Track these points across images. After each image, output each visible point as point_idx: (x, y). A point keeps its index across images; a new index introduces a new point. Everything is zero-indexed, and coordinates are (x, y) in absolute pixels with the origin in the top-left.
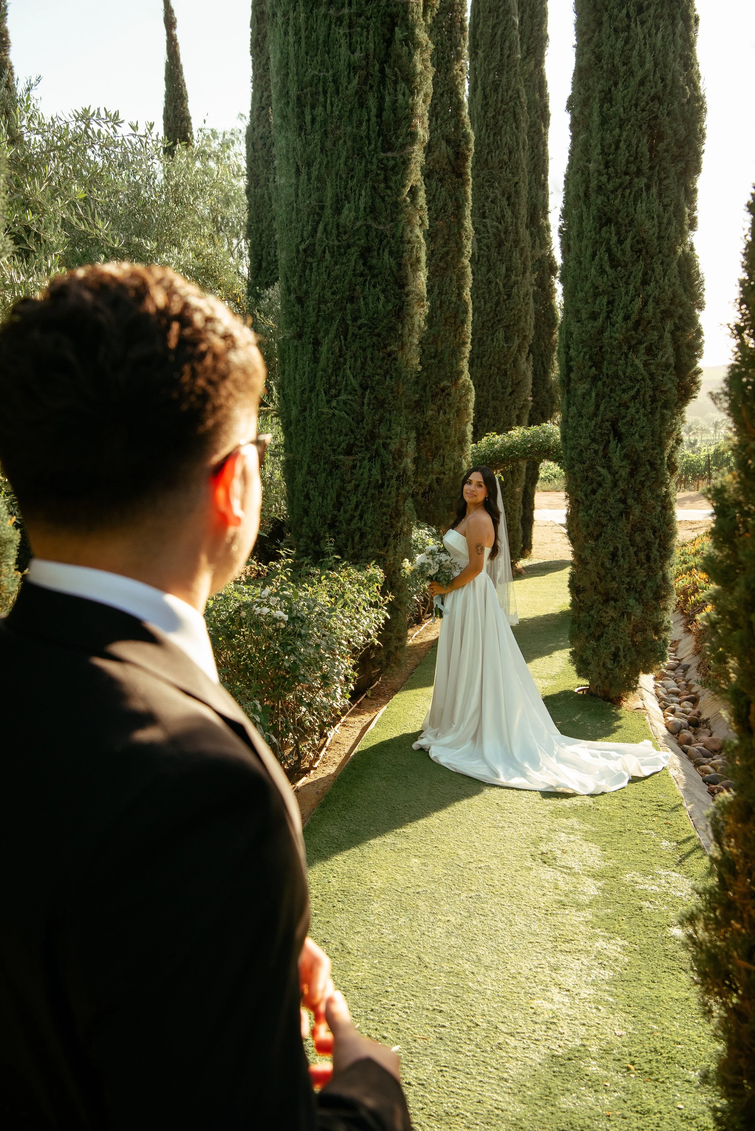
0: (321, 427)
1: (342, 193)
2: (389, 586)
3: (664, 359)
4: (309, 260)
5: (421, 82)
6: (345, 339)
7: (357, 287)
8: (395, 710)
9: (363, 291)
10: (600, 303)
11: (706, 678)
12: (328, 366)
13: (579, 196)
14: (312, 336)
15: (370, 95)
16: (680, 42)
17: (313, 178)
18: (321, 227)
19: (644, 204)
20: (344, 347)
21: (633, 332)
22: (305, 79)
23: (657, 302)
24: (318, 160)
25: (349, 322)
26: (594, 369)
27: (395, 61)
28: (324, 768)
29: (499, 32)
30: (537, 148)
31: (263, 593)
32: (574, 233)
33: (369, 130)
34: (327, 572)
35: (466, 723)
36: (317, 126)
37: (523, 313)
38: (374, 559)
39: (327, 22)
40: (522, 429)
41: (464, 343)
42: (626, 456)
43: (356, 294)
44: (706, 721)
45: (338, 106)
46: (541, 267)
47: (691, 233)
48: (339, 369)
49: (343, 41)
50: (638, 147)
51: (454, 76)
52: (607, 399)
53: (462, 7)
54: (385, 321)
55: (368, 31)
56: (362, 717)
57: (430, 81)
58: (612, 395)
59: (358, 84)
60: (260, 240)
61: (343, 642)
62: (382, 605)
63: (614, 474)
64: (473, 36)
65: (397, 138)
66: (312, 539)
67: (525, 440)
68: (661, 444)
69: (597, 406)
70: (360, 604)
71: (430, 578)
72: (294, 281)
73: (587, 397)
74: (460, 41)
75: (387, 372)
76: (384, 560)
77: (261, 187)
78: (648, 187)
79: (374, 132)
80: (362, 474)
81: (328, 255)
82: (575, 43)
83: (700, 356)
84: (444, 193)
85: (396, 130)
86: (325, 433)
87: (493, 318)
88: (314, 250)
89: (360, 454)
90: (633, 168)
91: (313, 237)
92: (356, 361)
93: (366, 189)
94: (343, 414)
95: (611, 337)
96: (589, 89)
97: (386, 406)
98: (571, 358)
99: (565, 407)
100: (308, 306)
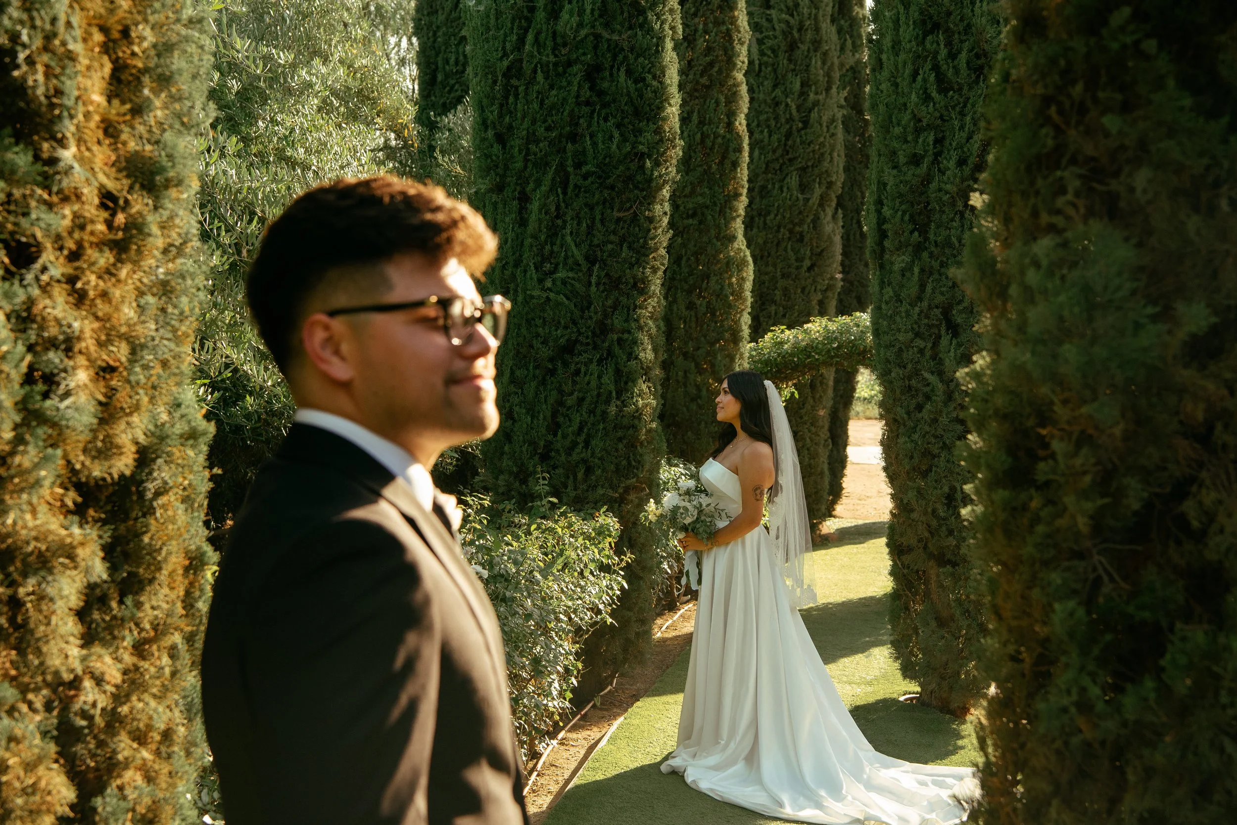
2: (626, 542)
4: (514, 82)
6: (565, 193)
7: (582, 121)
8: (636, 722)
9: (589, 125)
10: (924, 141)
12: (540, 231)
14: (518, 188)
18: (530, 37)
19: (985, 4)
20: (563, 205)
21: (971, 182)
25: (570, 169)
26: (916, 234)
32: (887, 43)
34: (539, 521)
35: (738, 738)
37: (827, 149)
38: (604, 504)
40: (824, 321)
41: (737, 195)
42: (965, 357)
43: (580, 131)
46: (855, 79)
48: (556, 234)
52: (936, 276)
54: (621, 168)
56: (588, 732)
58: (943, 270)
60: (434, 41)
61: (562, 616)
62: (616, 568)
63: (948, 382)
66: (516, 476)
67: (829, 337)
69: (922, 286)
70: (585, 566)
71: (685, 528)
72: (492, 112)
73: (908, 274)
75: (623, 240)
76: (620, 504)
80: (588, 383)
81: (540, 77)
86: (536, 326)
87: (782, 156)
88: (522, 68)
89: (585, 355)
91: (519, 50)
92: (579, 224)
94: (561, 298)
95: (940, 190)
97: (622, 286)
98: (884, 218)
99: (877, 288)
100: (512, 147)
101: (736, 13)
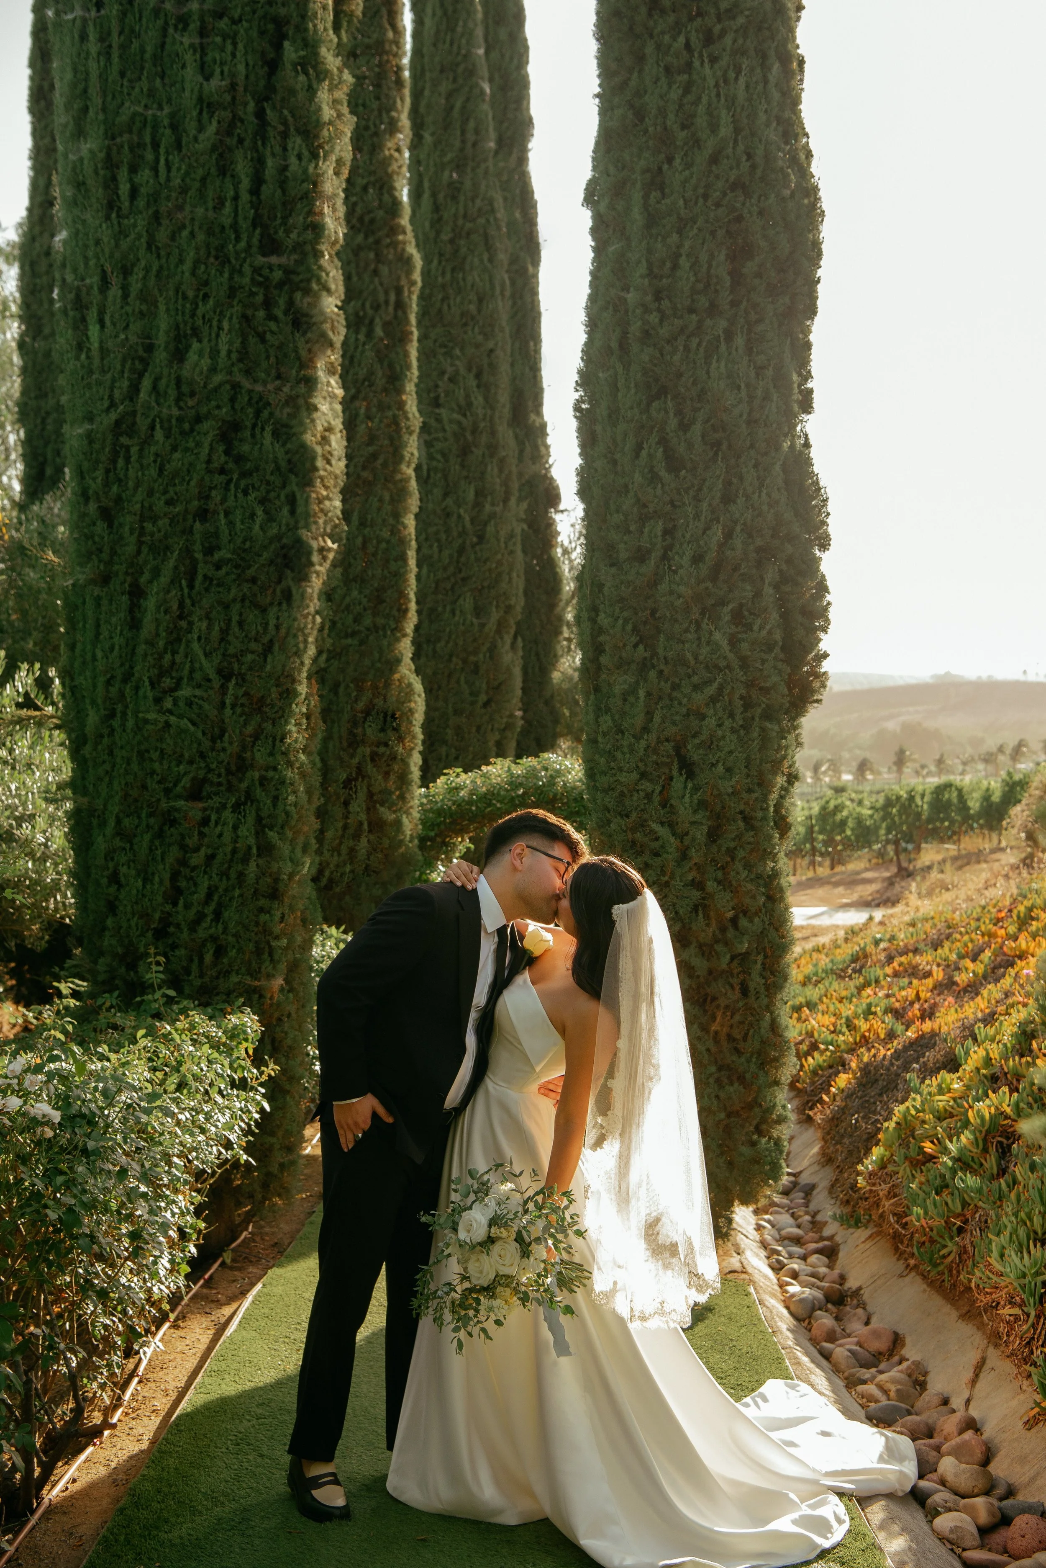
0: (143, 747)
1: (185, 323)
2: (269, 1047)
3: (764, 633)
4: (124, 440)
5: (330, 138)
6: (191, 587)
7: (214, 493)
9: (224, 500)
10: (651, 532)
11: (850, 1209)
12: (158, 635)
13: (609, 347)
14: (129, 579)
15: (239, 154)
16: (776, 95)
17: (133, 295)
18: (146, 383)
19: (723, 364)
20: (188, 602)
21: (709, 584)
22: (118, 120)
23: (749, 532)
24: (143, 263)
25: (199, 556)
26: (641, 647)
27: (283, 99)
28: (135, 1425)
29: (458, 105)
30: (521, 297)
31: (11, 1067)
32: (602, 411)
33: (236, 215)
34: (149, 1022)
36: (141, 203)
37: (505, 568)
38: (241, 995)
39: (160, 22)
40: (507, 762)
41: (405, 611)
42: (702, 804)
43: (212, 506)
44: (857, 1293)
45: (179, 169)
47: (805, 417)
48: (179, 640)
49: (189, 57)
50: (710, 266)
51: (385, 158)
52: (666, 702)
53: (398, 47)
55: (235, 44)
57: (346, 139)
58: (675, 694)
59: (217, 133)
60: (43, 429)
61: (176, 1160)
62: (255, 1084)
63: (681, 837)
64: (416, 95)
65: (288, 232)
66: (122, 959)
67: (514, 782)
68: (763, 784)
69: (649, 715)
70: (211, 1085)
72: (94, 479)
73: (632, 699)
74: (394, 102)
76: (261, 996)
78: (729, 336)
79: (245, 218)
80: (220, 835)
81: (159, 434)
82: (598, 90)
83: (825, 630)
84: (368, 353)
85: (285, 218)
86: (151, 760)
87: (454, 574)
88: (134, 423)
89: (217, 799)
90: (703, 302)
91: (131, 400)
92: (210, 626)
93: (231, 318)
94: (185, 723)
95: (671, 593)
96: (624, 168)
97: (267, 709)
98: (601, 628)
99: (591, 716)
100: (121, 525)
101: (404, 397)
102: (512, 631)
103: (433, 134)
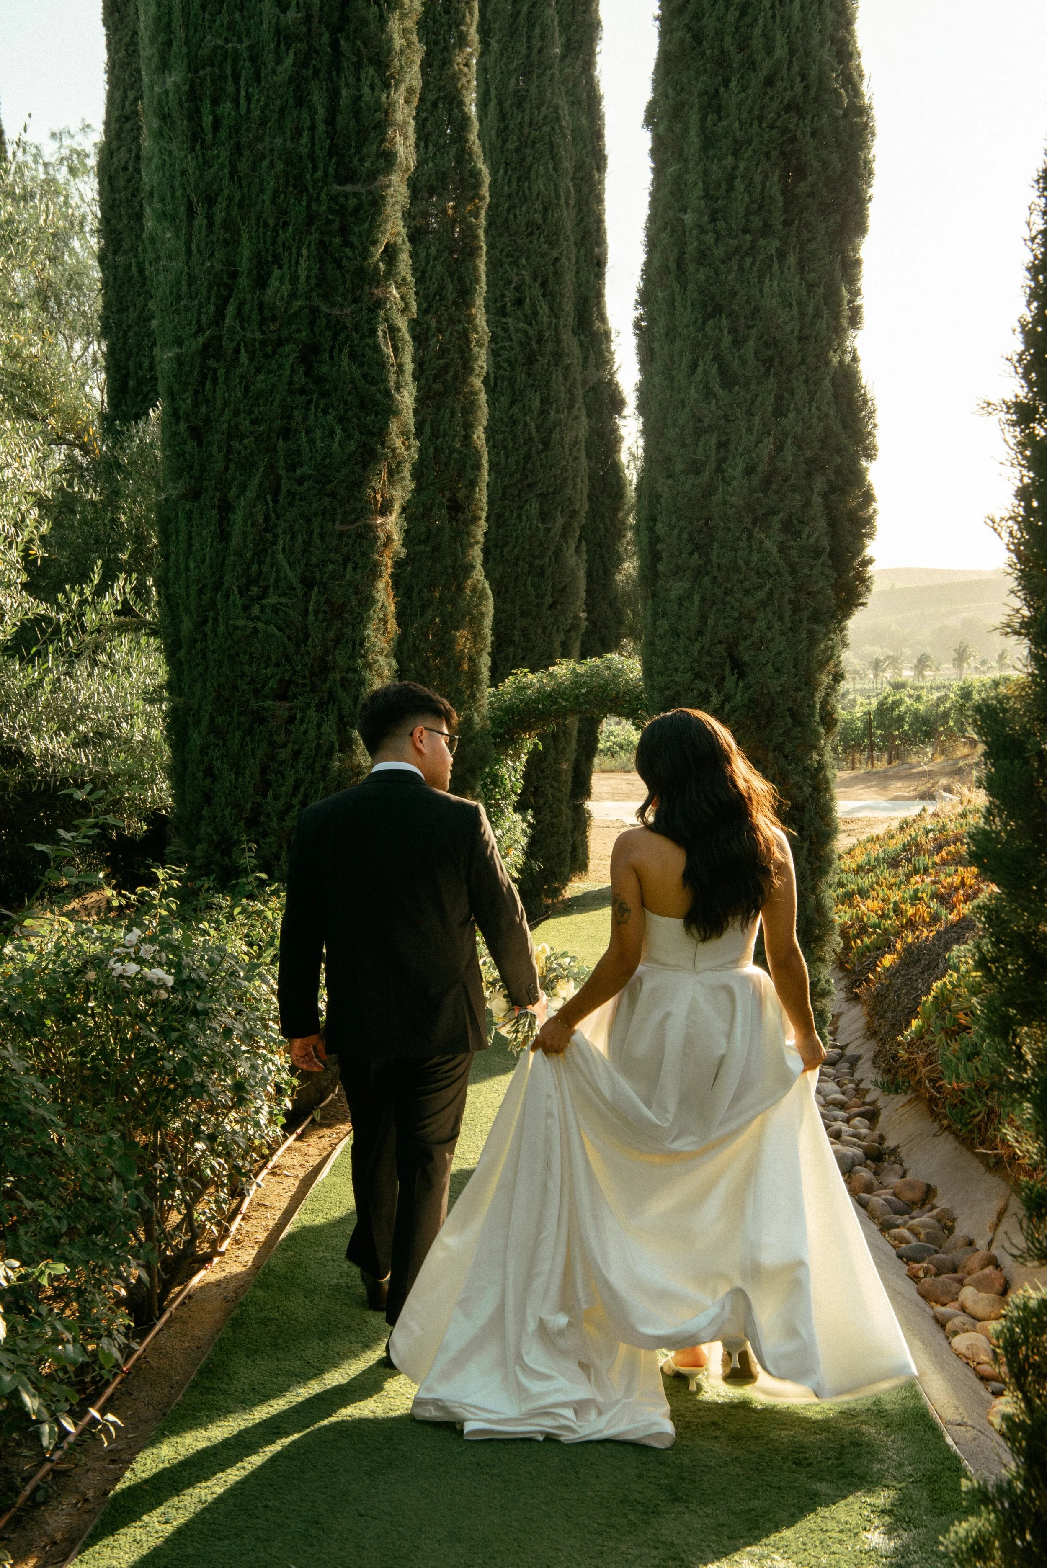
0: (233, 651)
1: (267, 250)
3: (812, 540)
4: (212, 363)
5: (401, 67)
6: (275, 501)
7: (295, 412)
9: (305, 418)
10: (705, 445)
11: (891, 1076)
12: (245, 547)
13: (667, 267)
14: (218, 494)
15: (315, 85)
16: (830, 15)
17: (217, 223)
18: (231, 309)
19: (775, 283)
20: (273, 515)
21: (760, 495)
22: (200, 53)
23: (799, 444)
24: (226, 192)
25: (282, 472)
26: (696, 555)
27: (356, 30)
28: (239, 1252)
29: (525, 10)
30: (587, 204)
31: (128, 938)
32: (659, 329)
33: (313, 145)
34: (243, 901)
36: (223, 134)
37: (570, 474)
40: (572, 664)
41: (476, 519)
43: (294, 425)
44: (894, 1151)
45: (258, 101)
47: (851, 332)
48: (265, 551)
50: (764, 187)
52: (719, 606)
54: (344, 471)
57: (416, 68)
58: (727, 599)
59: (294, 65)
60: (125, 343)
64: (484, 9)
65: (362, 161)
66: (217, 845)
67: (577, 680)
68: (809, 683)
69: (703, 618)
72: (184, 400)
73: (686, 604)
74: (464, 16)
75: (347, 559)
77: (125, 253)
78: (782, 255)
79: (322, 148)
80: (305, 733)
81: (244, 357)
82: (658, 12)
83: (870, 536)
84: (439, 269)
85: (359, 147)
86: (241, 663)
87: (521, 481)
88: (220, 347)
89: (301, 698)
90: (757, 222)
91: (218, 325)
92: (293, 538)
93: (309, 245)
94: (272, 629)
95: (725, 503)
96: (682, 90)
97: (346, 615)
98: (658, 537)
99: (649, 620)
100: (210, 444)
101: (474, 311)
102: (577, 535)
103: (498, 42)
